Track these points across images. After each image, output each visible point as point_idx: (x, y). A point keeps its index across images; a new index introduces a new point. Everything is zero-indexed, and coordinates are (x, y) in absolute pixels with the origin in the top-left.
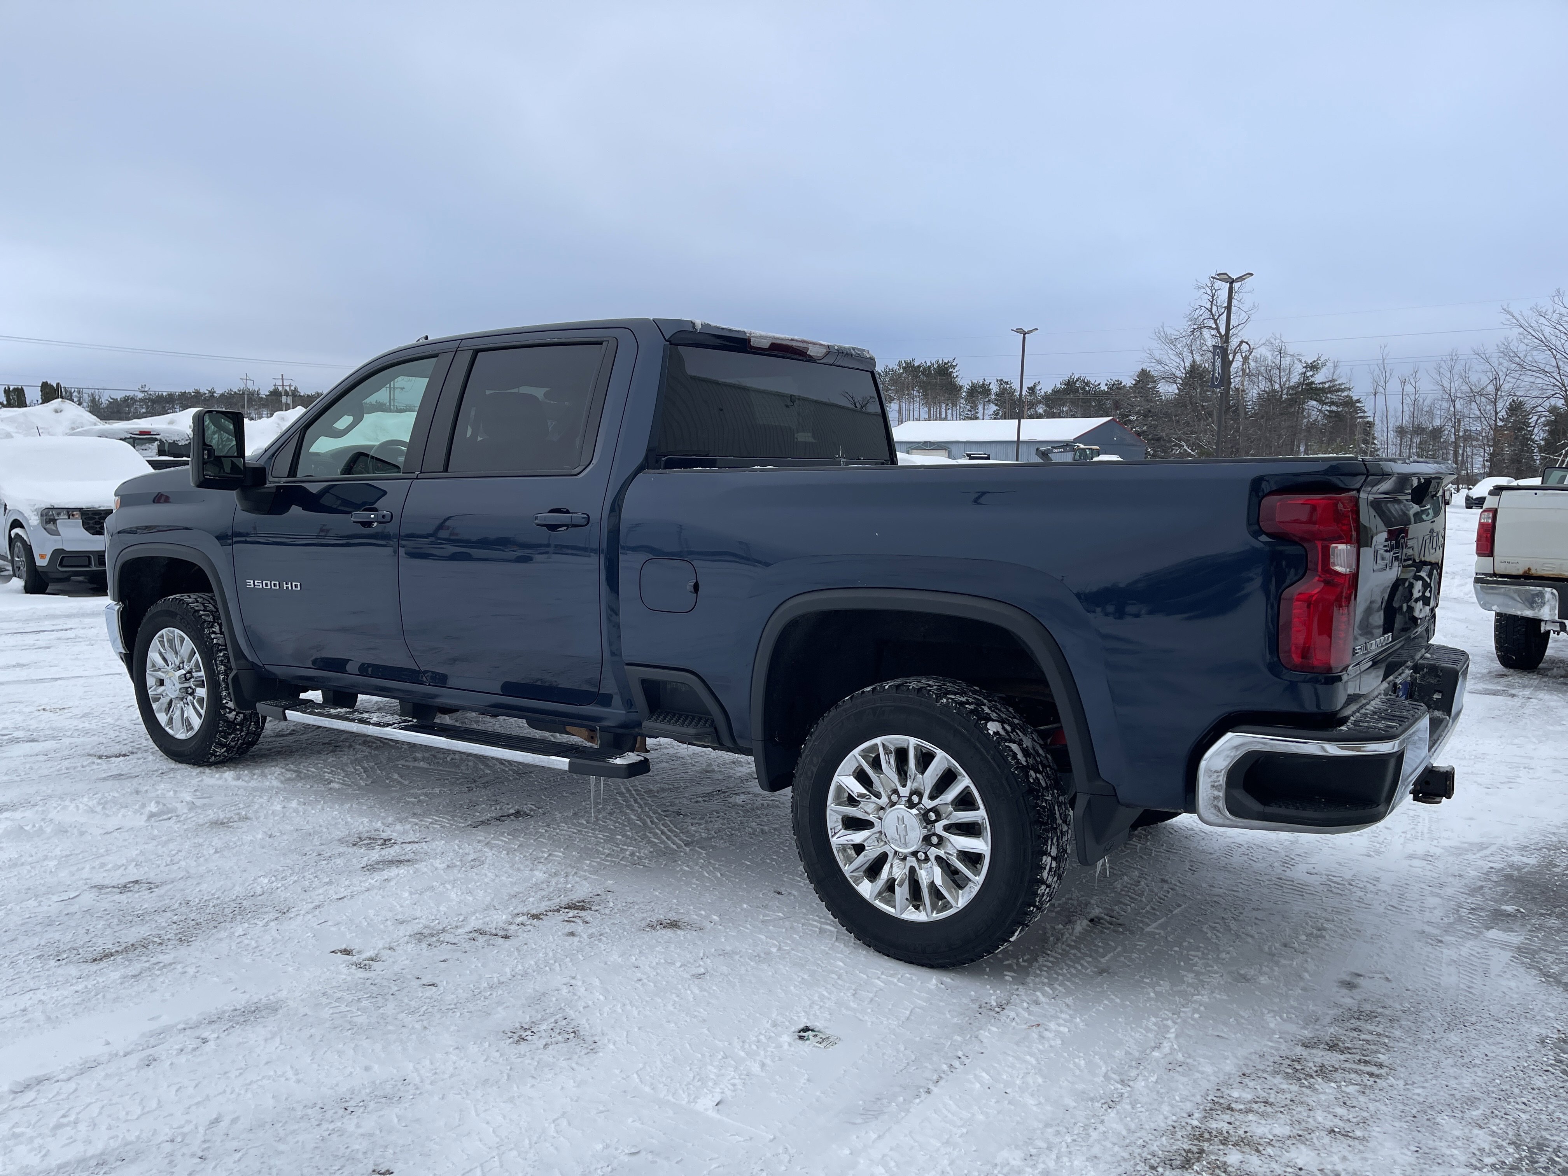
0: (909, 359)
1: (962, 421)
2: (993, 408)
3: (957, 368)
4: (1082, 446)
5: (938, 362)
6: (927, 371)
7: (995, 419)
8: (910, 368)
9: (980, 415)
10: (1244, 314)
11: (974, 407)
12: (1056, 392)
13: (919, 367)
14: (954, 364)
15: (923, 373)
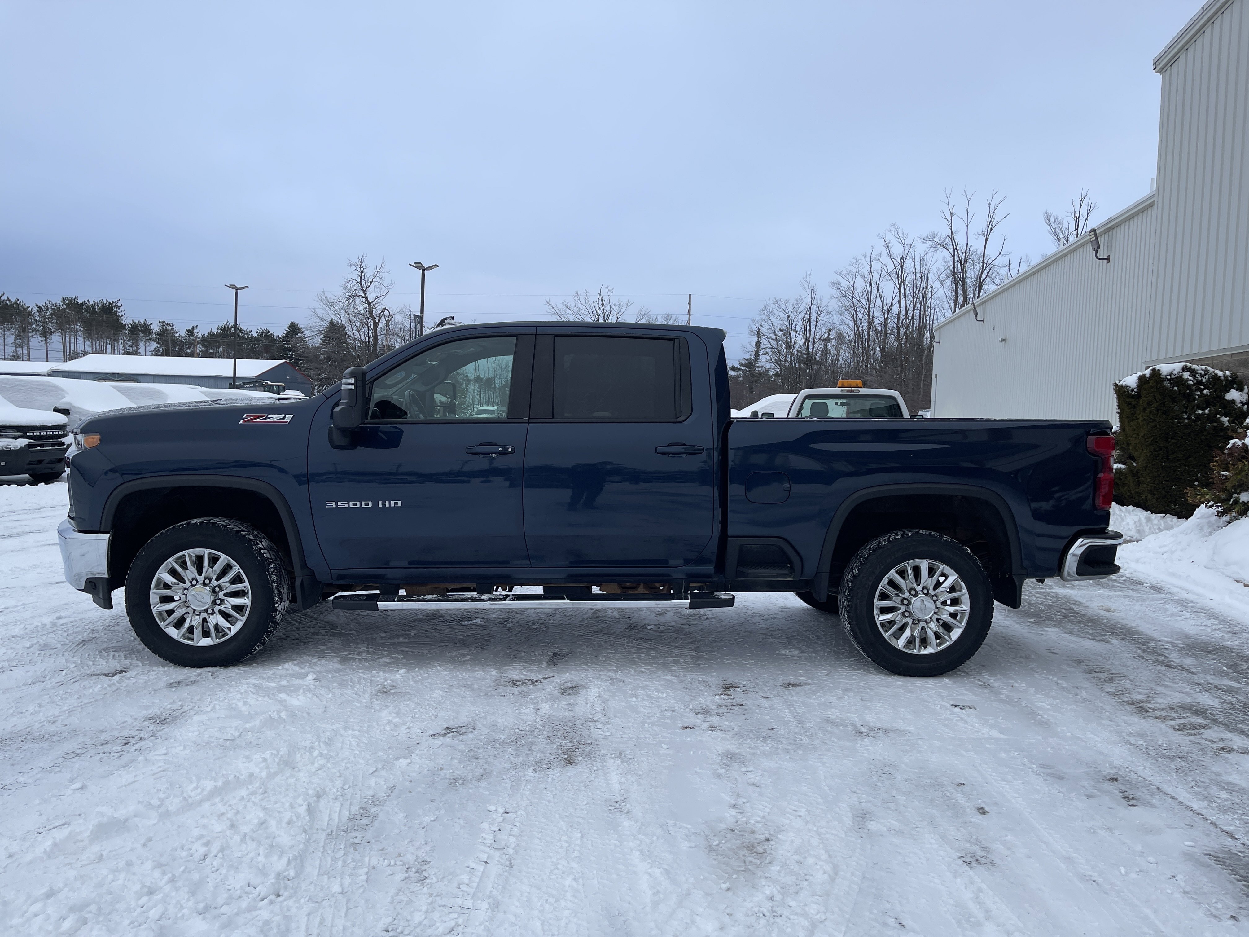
0: (71, 296)
1: (121, 356)
2: (154, 345)
3: (121, 309)
4: (270, 383)
5: (102, 302)
6: (91, 309)
7: (157, 355)
8: (73, 305)
9: (141, 350)
10: (384, 288)
11: (136, 344)
12: (212, 335)
13: (82, 304)
14: (119, 304)
15: (86, 310)
